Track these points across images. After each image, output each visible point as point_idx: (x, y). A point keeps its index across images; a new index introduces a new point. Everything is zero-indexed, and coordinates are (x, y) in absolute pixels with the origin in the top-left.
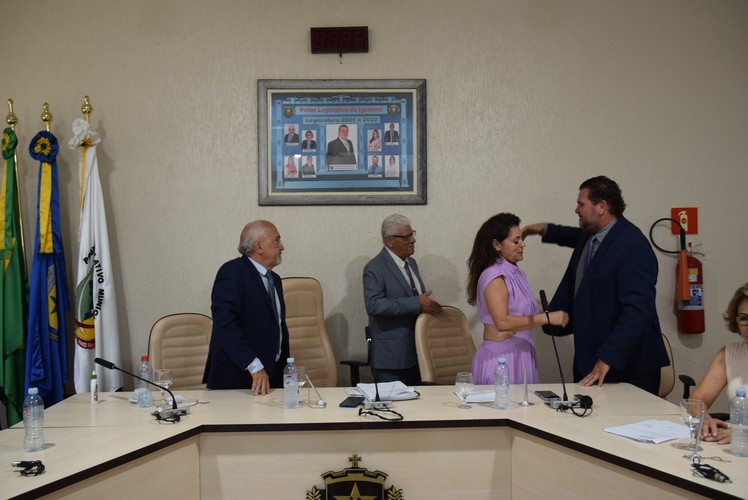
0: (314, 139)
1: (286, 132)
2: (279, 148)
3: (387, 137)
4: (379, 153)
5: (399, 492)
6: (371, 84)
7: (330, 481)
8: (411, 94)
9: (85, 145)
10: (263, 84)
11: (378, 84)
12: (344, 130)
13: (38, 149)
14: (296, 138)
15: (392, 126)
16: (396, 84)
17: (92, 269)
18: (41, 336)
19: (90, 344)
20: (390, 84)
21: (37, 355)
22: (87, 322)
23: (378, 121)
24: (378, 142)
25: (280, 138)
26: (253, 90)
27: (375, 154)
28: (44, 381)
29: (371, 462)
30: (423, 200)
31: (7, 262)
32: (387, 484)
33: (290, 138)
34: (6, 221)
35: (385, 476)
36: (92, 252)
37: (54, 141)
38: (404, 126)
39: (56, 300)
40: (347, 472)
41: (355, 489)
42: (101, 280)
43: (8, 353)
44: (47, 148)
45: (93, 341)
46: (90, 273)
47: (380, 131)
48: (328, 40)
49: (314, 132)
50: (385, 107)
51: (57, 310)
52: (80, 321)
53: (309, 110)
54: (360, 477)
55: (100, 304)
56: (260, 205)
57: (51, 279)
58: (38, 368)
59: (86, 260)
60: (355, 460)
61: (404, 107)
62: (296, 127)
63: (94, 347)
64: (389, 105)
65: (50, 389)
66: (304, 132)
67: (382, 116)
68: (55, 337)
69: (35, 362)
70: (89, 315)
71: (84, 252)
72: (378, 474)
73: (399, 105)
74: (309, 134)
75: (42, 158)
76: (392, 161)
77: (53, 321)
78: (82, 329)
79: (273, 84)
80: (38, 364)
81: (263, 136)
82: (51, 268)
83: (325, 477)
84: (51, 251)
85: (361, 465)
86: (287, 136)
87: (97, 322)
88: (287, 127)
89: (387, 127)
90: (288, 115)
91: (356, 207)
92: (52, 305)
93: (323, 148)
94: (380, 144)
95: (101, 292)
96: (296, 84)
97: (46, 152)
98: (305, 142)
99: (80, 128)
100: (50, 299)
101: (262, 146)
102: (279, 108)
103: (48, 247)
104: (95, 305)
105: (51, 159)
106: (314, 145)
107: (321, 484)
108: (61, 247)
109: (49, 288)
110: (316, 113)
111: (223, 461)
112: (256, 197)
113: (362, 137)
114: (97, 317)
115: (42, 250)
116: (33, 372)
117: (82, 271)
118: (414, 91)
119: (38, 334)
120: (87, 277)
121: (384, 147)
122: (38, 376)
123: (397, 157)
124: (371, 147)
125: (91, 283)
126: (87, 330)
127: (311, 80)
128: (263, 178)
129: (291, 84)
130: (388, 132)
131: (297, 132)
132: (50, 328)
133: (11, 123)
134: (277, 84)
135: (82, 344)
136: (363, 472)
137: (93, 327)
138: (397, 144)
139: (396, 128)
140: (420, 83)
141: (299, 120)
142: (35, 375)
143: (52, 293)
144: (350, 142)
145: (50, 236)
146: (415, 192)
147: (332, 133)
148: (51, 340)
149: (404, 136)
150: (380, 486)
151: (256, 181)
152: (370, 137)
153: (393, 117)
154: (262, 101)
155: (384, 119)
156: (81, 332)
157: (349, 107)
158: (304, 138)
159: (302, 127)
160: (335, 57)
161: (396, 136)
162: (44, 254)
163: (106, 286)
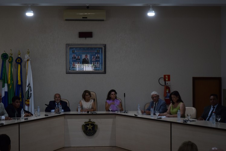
0: (79, 58)
1: (73, 56)
2: (71, 60)
3: (97, 58)
4: (95, 62)
5: (97, 125)
6: (93, 45)
7: (86, 123)
8: (102, 48)
9: (28, 60)
10: (68, 45)
11: (95, 45)
12: (86, 56)
13: (17, 61)
14: (75, 58)
15: (98, 55)
16: (99, 45)
17: (29, 88)
20: (97, 45)
22: (28, 100)
23: (95, 54)
24: (94, 59)
25: (71, 58)
26: (65, 46)
27: (94, 62)
29: (92, 120)
30: (105, 72)
31: (11, 87)
32: (95, 124)
33: (74, 58)
34: (11, 77)
35: (95, 123)
36: (29, 84)
37: (21, 59)
38: (101, 55)
39: (21, 95)
40: (88, 122)
41: (90, 125)
42: (31, 91)
44: (19, 61)
45: (29, 105)
46: (29, 89)
47: (95, 56)
48: (83, 35)
49: (79, 56)
50: (96, 51)
52: (26, 100)
53: (78, 51)
54: (91, 123)
55: (31, 96)
56: (66, 73)
57: (20, 91)
59: (28, 86)
60: (90, 120)
61: (101, 50)
62: (75, 55)
64: (97, 50)
66: (77, 56)
67: (95, 53)
70: (29, 98)
71: (27, 84)
72: (94, 122)
73: (100, 50)
74: (78, 57)
75: (18, 63)
76: (98, 63)
79: (70, 45)
81: (67, 57)
82: (20, 88)
83: (85, 123)
84: (20, 84)
85: (91, 121)
86: (73, 57)
88: (73, 55)
89: (97, 55)
90: (73, 52)
91: (89, 74)
93: (82, 60)
94: (95, 59)
95: (31, 94)
96: (75, 45)
97: (19, 62)
98: (77, 59)
99: (27, 57)
101: (67, 60)
102: (71, 51)
103: (19, 83)
105: (20, 64)
106: (79, 59)
107: (84, 124)
108: (22, 83)
110: (80, 52)
111: (68, 120)
112: (66, 72)
113: (91, 58)
114: (30, 99)
115: (18, 84)
117: (27, 88)
118: (103, 47)
120: (27, 91)
121: (96, 60)
123: (99, 63)
124: (93, 60)
125: (29, 92)
126: (28, 102)
127: (79, 44)
128: (67, 67)
129: (74, 45)
130: (97, 57)
131: (75, 56)
133: (11, 55)
134: (71, 45)
135: (27, 105)
136: (91, 122)
137: (29, 101)
138: (99, 59)
139: (99, 55)
140: (104, 45)
141: (76, 53)
143: (21, 94)
144: (88, 59)
145: (20, 81)
146: (103, 71)
147: (84, 57)
149: (101, 57)
150: (94, 124)
151: (65, 68)
152: (92, 58)
153: (98, 53)
154: (67, 49)
155: (96, 53)
156: (26, 102)
157: (88, 51)
158: (77, 58)
159: (76, 55)
160: (84, 39)
161: (99, 58)
162: (19, 85)
163: (32, 92)
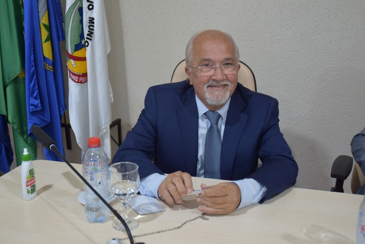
18: (36, 66)
19: (82, 78)
21: (34, 86)
22: (78, 54)
28: (42, 111)
39: (49, 28)
42: (91, 7)
43: (7, 81)
45: (85, 75)
51: (50, 38)
52: (70, 52)
55: (91, 33)
57: (42, 4)
58: (36, 98)
63: (86, 81)
65: (49, 120)
68: (49, 68)
69: (33, 93)
70: (79, 46)
77: (47, 50)
78: (72, 61)
80: (35, 95)
87: (88, 55)
92: (45, 34)
95: (92, 20)
100: (42, 26)
104: (86, 36)
109: (41, 15)
114: (88, 49)
116: (31, 102)
119: (33, 63)
120: (75, 4)
122: (36, 106)
125: (81, 10)
126: (79, 63)
132: (44, 57)
135: (74, 77)
137: (84, 59)
142: (32, 105)
143: (44, 20)
148: (46, 70)
156: (72, 65)
163: (96, 14)
